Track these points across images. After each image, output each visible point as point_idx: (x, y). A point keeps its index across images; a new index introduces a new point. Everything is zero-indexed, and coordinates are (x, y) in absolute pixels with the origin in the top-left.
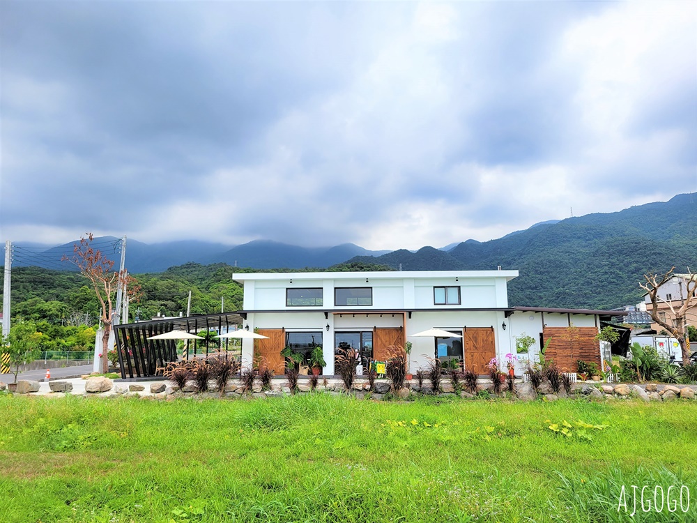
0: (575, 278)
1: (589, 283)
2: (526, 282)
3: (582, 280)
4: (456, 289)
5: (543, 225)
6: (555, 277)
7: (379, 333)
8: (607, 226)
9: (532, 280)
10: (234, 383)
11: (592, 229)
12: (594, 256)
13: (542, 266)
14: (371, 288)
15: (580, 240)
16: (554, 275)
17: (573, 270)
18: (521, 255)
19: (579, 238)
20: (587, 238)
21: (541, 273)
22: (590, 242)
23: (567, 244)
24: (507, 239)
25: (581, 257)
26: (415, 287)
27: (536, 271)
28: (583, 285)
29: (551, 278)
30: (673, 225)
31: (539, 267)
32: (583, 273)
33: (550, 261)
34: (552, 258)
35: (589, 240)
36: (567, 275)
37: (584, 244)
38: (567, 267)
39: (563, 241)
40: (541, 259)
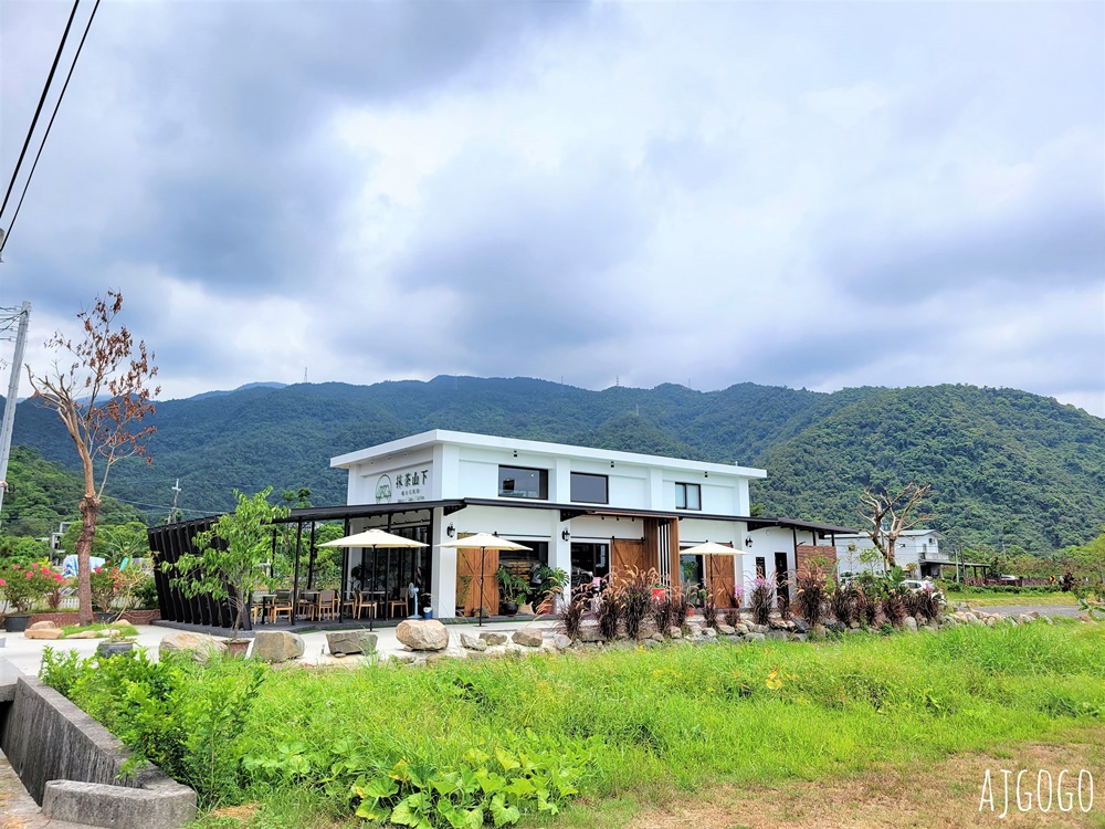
0: (304, 475)
1: (323, 484)
2: (228, 475)
3: (314, 479)
4: (696, 488)
5: (261, 388)
6: (273, 471)
7: (618, 546)
8: (353, 403)
9: (237, 473)
10: (648, 623)
11: (334, 406)
12: (333, 445)
13: (257, 452)
14: (607, 477)
15: (315, 419)
16: (272, 467)
17: (302, 463)
18: (223, 430)
19: (315, 415)
20: (326, 417)
21: (254, 463)
22: (329, 423)
23: (296, 422)
24: (200, 401)
25: (314, 445)
26: (664, 481)
27: (247, 458)
28: (314, 486)
29: (268, 471)
30: (433, 414)
31: (250, 452)
32: (317, 467)
33: (269, 446)
34: (273, 440)
35: (328, 420)
36: (292, 468)
37: (320, 425)
38: (293, 457)
39: (291, 417)
40: (255, 441)
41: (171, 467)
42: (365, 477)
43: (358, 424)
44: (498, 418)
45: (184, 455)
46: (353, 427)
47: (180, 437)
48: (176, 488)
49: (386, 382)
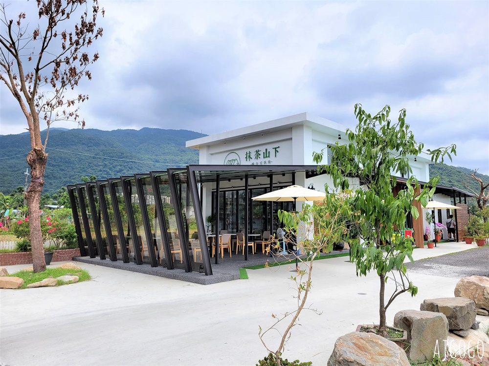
0: (79, 172)
5: (56, 130)
8: (102, 139)
11: (93, 140)
13: (55, 161)
15: (84, 146)
16: (63, 168)
17: (78, 166)
19: (83, 144)
20: (89, 145)
21: (53, 166)
22: (91, 148)
23: (75, 147)
24: (25, 136)
29: (60, 170)
31: (51, 161)
32: (86, 169)
33: (61, 158)
34: (63, 155)
36: (73, 169)
37: (86, 148)
38: (73, 163)
39: (72, 145)
40: (54, 155)
41: (10, 167)
42: (212, 154)
43: (105, 149)
44: (172, 148)
45: (17, 161)
46: (103, 150)
47: (15, 152)
48: (27, 173)
49: (118, 129)
